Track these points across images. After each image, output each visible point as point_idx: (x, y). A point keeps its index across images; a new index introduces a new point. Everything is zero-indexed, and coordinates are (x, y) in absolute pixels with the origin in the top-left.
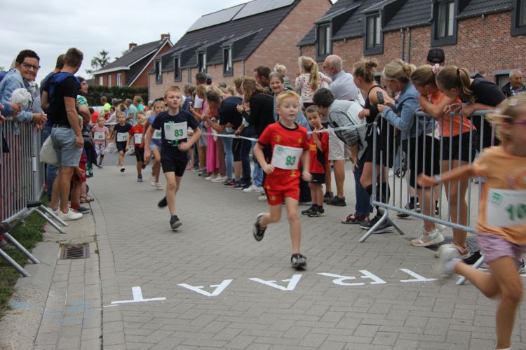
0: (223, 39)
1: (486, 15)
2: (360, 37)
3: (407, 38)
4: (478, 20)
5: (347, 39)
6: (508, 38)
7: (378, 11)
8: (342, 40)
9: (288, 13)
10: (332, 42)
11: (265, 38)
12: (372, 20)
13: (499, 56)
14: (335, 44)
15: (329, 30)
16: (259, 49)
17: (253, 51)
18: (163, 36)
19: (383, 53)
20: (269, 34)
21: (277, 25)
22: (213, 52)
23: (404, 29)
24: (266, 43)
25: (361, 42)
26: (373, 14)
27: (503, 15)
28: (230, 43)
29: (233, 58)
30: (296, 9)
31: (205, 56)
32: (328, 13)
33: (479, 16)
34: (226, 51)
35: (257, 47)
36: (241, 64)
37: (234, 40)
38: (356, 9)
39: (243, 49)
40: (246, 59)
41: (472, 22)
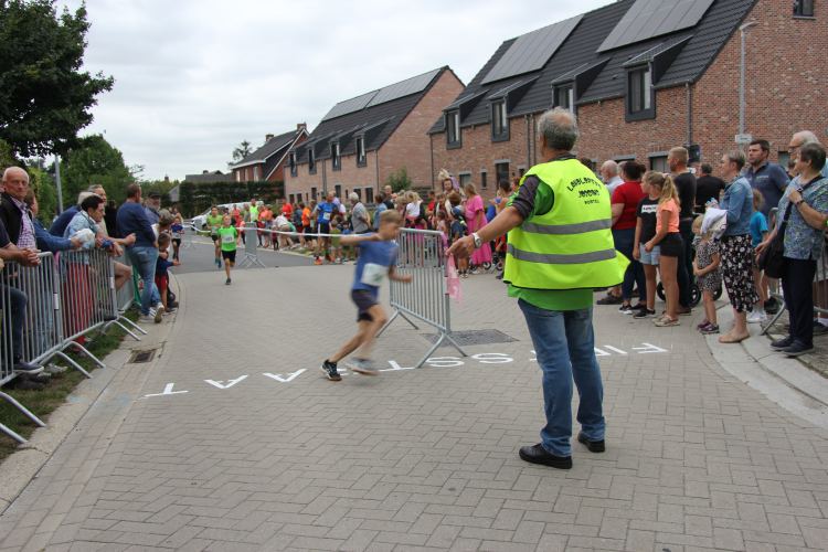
0: (356, 128)
1: (602, 101)
2: (487, 124)
3: (532, 125)
4: (596, 106)
5: (475, 126)
6: (623, 124)
7: (501, 98)
8: (470, 127)
9: (420, 99)
10: (461, 129)
11: (397, 126)
12: (498, 107)
13: (617, 142)
14: (465, 131)
15: (457, 117)
16: (391, 138)
17: (386, 140)
18: (299, 126)
19: (509, 140)
20: (401, 121)
21: (408, 113)
22: (346, 142)
23: (528, 115)
24: (398, 130)
25: (489, 129)
26: (498, 101)
27: (618, 102)
28: (362, 133)
29: (365, 147)
30: (429, 95)
31: (338, 147)
32: (457, 99)
33: (596, 102)
34: (359, 141)
35: (390, 136)
36: (374, 154)
37: (366, 129)
38: (483, 96)
39: (376, 138)
40: (379, 148)
41: (590, 108)
